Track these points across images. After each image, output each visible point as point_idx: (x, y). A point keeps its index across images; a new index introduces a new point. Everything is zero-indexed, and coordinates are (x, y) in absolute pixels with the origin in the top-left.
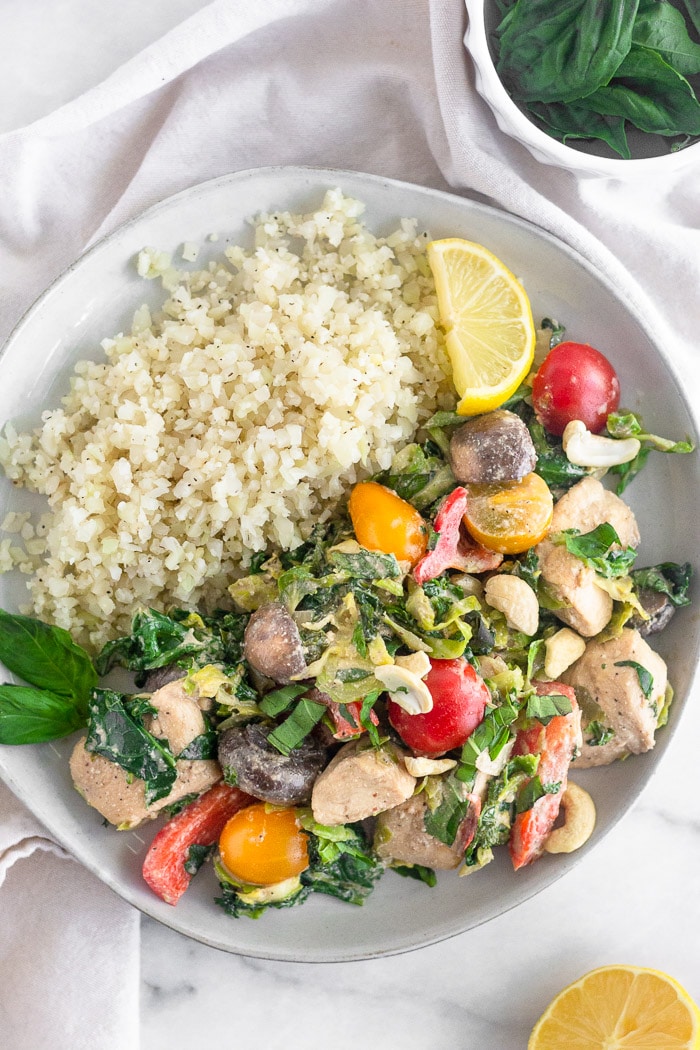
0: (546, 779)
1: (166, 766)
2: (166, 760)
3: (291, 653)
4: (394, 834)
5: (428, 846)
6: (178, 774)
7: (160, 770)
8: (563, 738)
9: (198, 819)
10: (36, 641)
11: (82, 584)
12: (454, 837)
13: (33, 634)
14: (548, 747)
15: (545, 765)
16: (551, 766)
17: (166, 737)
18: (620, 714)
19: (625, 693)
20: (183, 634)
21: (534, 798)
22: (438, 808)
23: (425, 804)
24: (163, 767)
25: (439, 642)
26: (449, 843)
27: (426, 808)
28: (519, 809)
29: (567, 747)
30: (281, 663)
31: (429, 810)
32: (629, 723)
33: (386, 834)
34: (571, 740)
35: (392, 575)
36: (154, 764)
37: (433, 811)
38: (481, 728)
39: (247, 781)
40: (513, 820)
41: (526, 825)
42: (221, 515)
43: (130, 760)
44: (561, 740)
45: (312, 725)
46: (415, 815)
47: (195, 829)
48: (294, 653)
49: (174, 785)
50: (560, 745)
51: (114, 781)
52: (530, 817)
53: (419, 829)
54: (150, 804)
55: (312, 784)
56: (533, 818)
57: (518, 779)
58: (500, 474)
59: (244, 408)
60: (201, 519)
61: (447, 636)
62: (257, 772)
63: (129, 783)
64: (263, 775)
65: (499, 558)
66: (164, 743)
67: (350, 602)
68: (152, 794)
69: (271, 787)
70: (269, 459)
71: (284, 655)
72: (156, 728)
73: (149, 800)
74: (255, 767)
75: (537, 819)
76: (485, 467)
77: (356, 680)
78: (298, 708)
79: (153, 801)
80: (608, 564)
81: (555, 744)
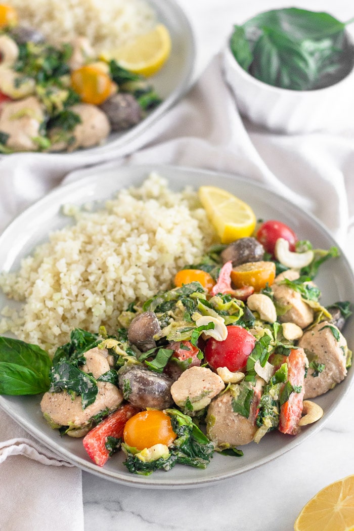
0: (293, 382)
1: (92, 384)
2: (92, 381)
3: (152, 322)
4: (217, 418)
5: (236, 421)
6: (99, 390)
7: (89, 387)
8: (298, 359)
9: (112, 421)
10: (21, 356)
11: (43, 322)
12: (249, 412)
13: (19, 352)
14: (291, 365)
15: (291, 375)
16: (294, 375)
17: (91, 372)
18: (326, 352)
19: (326, 339)
20: (97, 337)
21: (289, 394)
22: (239, 396)
23: (231, 396)
24: (90, 385)
25: (227, 317)
26: (247, 417)
27: (232, 398)
28: (281, 404)
29: (301, 365)
30: (148, 328)
31: (233, 399)
32: (331, 356)
33: (213, 419)
34: (302, 360)
35: (200, 290)
36: (86, 384)
37: (236, 398)
38: (254, 351)
39: (135, 383)
40: (279, 412)
41: (286, 409)
42: (111, 275)
43: (73, 382)
44: (297, 360)
45: (167, 359)
46: (227, 403)
47: (109, 426)
48: (154, 322)
49: (97, 396)
50: (297, 363)
51: (65, 402)
52: (288, 405)
53: (229, 411)
54: (85, 409)
55: (170, 387)
56: (290, 406)
57: (278, 386)
58: (247, 252)
59: (119, 234)
60: (102, 281)
61: (231, 314)
62: (140, 377)
63: (73, 400)
64: (143, 378)
65: (251, 289)
66: (91, 374)
67: (180, 304)
68: (85, 402)
69: (148, 385)
70: (133, 249)
71: (149, 323)
72: (85, 369)
73: (84, 406)
74: (138, 376)
75: (292, 407)
76: (239, 252)
77: (187, 331)
78: (159, 354)
79: (86, 406)
80: (306, 291)
81: (295, 362)
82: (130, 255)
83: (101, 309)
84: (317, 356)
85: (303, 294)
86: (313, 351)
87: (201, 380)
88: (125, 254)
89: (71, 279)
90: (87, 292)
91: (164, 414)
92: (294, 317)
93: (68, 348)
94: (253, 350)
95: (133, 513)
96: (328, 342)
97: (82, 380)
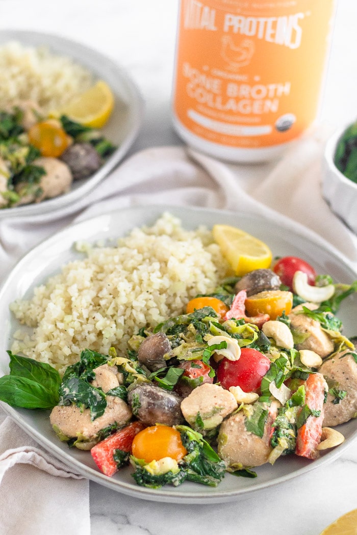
0: (311, 405)
1: (101, 397)
2: (101, 395)
3: (163, 341)
4: (229, 437)
5: (249, 441)
6: (108, 403)
7: (98, 400)
8: (317, 383)
9: (120, 435)
10: (32, 374)
11: (54, 342)
12: (263, 432)
13: (30, 370)
14: (309, 389)
15: (309, 398)
16: (313, 399)
17: (100, 386)
18: (347, 379)
19: (348, 365)
20: (106, 358)
21: (306, 417)
22: (252, 416)
23: (244, 415)
24: (99, 398)
25: (241, 340)
26: (261, 436)
27: (245, 417)
28: (298, 427)
29: (320, 389)
30: (158, 347)
31: (247, 418)
32: (353, 383)
33: (225, 438)
34: (321, 384)
35: (212, 314)
36: (94, 397)
37: (250, 418)
38: (269, 372)
39: (144, 397)
40: (296, 435)
41: (304, 432)
42: (122, 300)
43: (82, 395)
44: (316, 384)
45: (177, 378)
46: (239, 422)
47: (118, 439)
48: (164, 341)
49: (106, 410)
50: (316, 387)
51: (74, 414)
52: (305, 428)
53: (242, 431)
54: (93, 420)
55: (180, 403)
56: (307, 429)
57: (295, 409)
58: (262, 282)
59: (130, 263)
60: (113, 305)
61: (244, 337)
62: (149, 392)
63: (81, 412)
64: (153, 393)
65: (267, 316)
66: (100, 389)
67: (191, 326)
68: (94, 414)
69: (158, 399)
70: (144, 276)
71: (159, 343)
72: (95, 384)
73: (92, 418)
75: (310, 431)
76: (254, 281)
77: (199, 351)
78: (169, 372)
79: (95, 418)
80: (326, 320)
81: (313, 386)
82: (141, 282)
83: (112, 332)
84: (338, 383)
85: (323, 323)
86: (333, 378)
87: (213, 396)
88: (137, 281)
89: (83, 303)
90: (98, 316)
91: (174, 429)
92: (313, 345)
93: (78, 367)
94: (267, 372)
95: (140, 527)
96: (350, 369)
97: (91, 393)
